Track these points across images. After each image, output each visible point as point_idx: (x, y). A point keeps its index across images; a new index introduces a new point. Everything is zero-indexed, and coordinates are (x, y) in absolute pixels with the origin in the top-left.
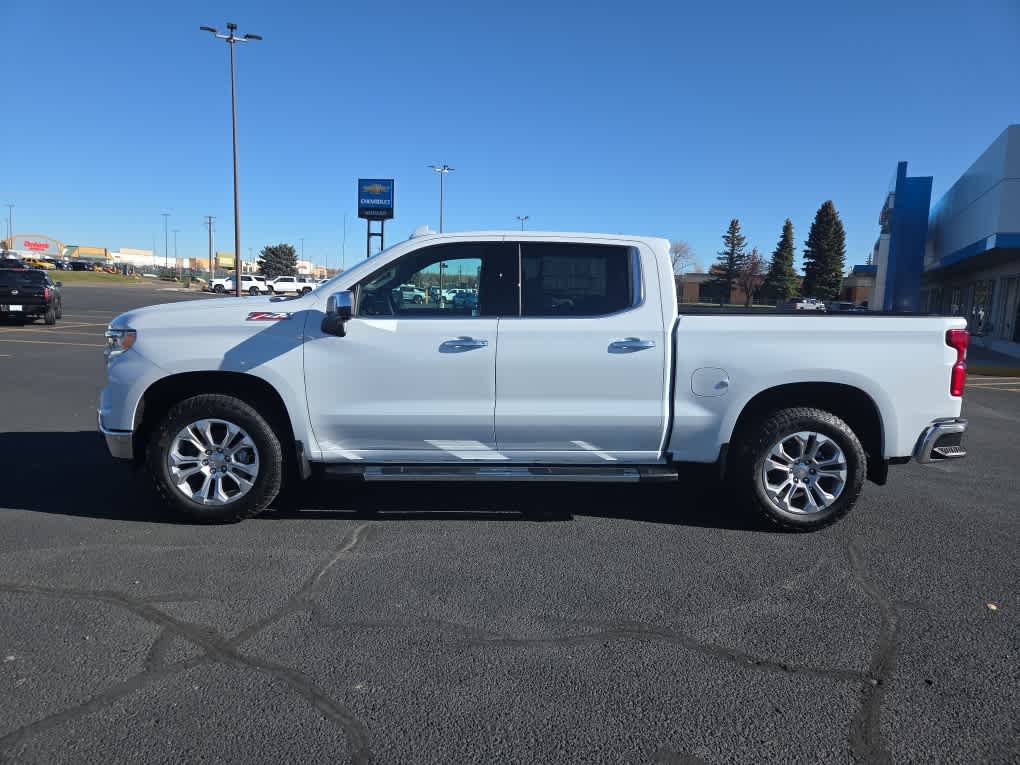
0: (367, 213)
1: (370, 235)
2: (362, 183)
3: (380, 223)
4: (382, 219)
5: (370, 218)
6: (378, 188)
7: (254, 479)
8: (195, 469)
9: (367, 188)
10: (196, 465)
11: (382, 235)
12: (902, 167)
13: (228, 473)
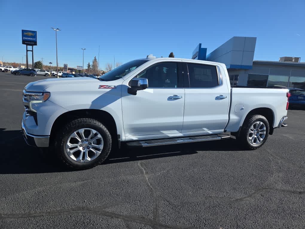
0: (26, 43)
1: (27, 51)
2: (23, 31)
3: (32, 46)
4: (32, 45)
5: (27, 45)
6: (30, 34)
7: (101, 150)
8: (77, 149)
9: (25, 33)
10: (77, 147)
11: (32, 51)
12: (200, 45)
13: (91, 149)
